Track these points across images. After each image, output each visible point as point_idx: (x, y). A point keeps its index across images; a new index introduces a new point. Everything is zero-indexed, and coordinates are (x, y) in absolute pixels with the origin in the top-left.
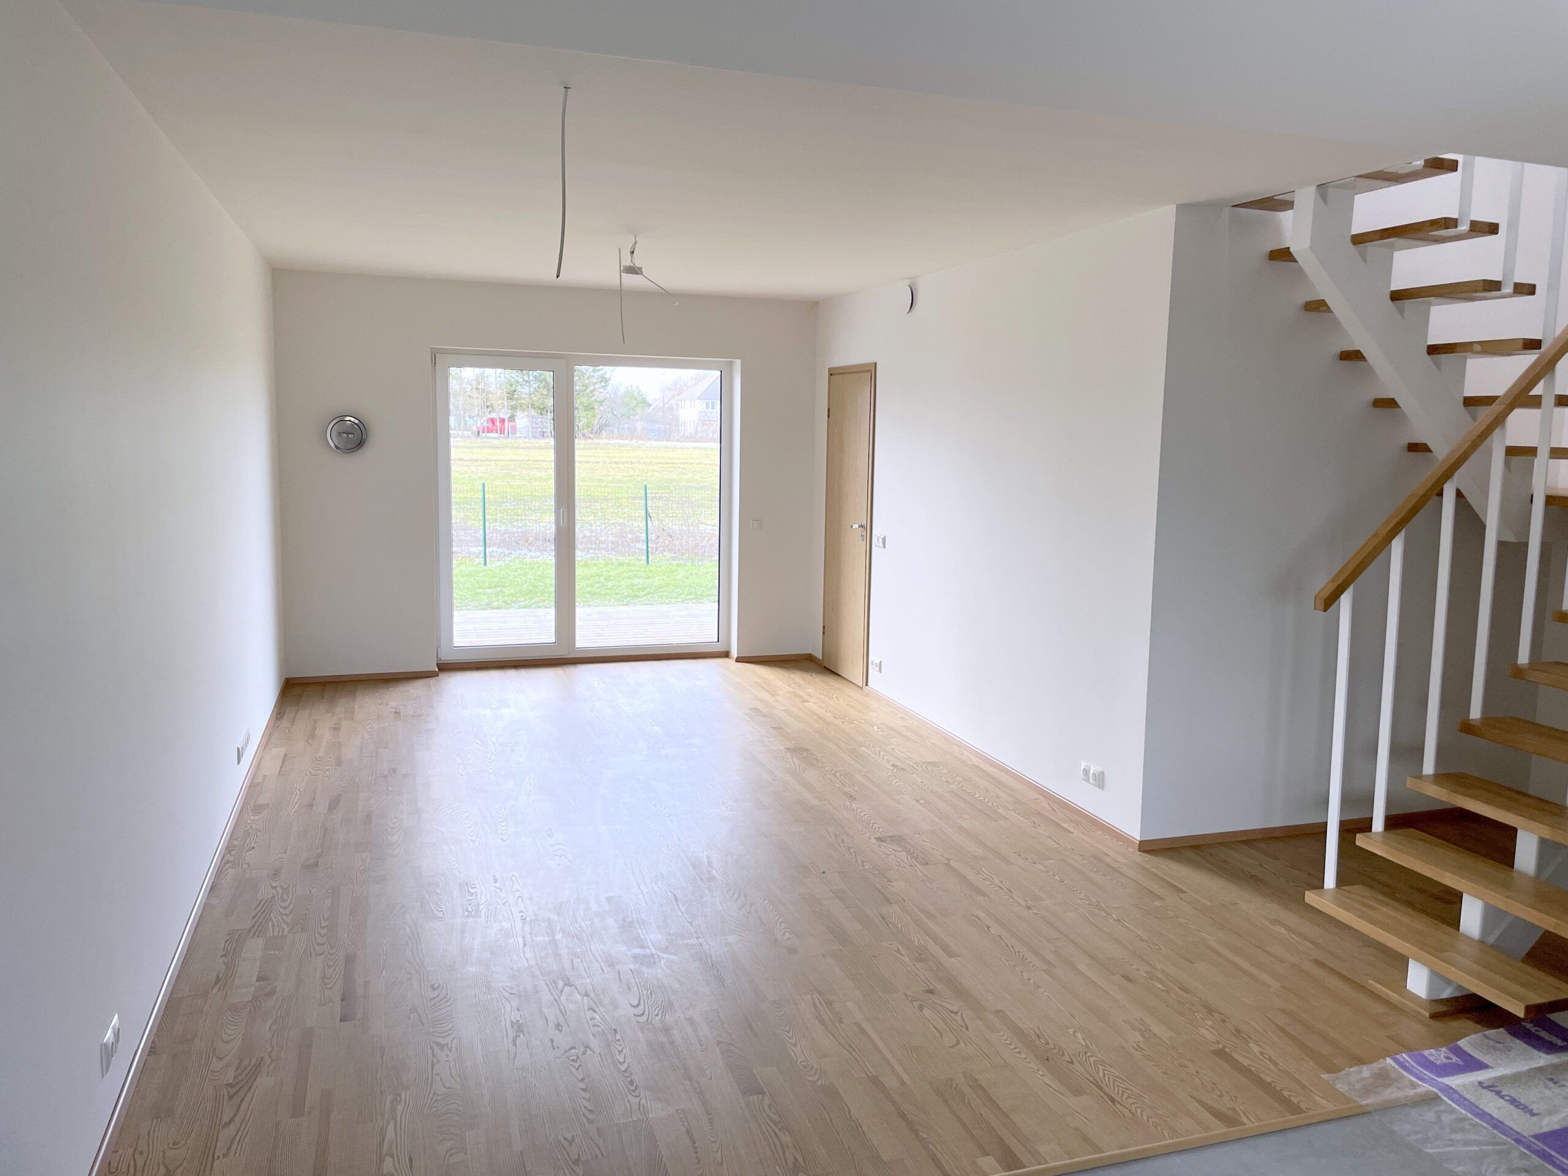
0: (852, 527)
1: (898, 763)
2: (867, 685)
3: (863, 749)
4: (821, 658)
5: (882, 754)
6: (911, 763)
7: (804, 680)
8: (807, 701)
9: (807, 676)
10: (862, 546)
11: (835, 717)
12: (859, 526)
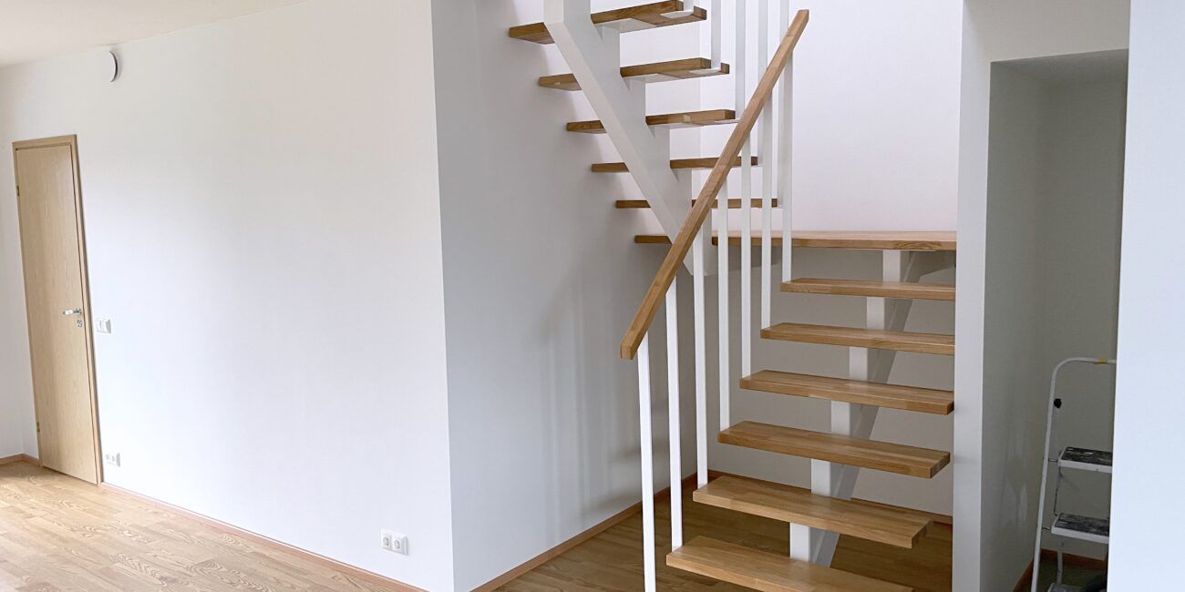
0: (64, 313)
1: (166, 574)
2: (102, 481)
3: (118, 564)
4: (38, 457)
5: (143, 566)
6: (182, 569)
7: (21, 489)
8: (31, 516)
9: (25, 483)
10: (80, 334)
11: (72, 530)
12: (75, 312)
